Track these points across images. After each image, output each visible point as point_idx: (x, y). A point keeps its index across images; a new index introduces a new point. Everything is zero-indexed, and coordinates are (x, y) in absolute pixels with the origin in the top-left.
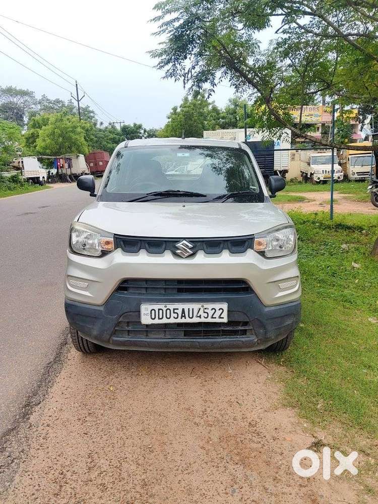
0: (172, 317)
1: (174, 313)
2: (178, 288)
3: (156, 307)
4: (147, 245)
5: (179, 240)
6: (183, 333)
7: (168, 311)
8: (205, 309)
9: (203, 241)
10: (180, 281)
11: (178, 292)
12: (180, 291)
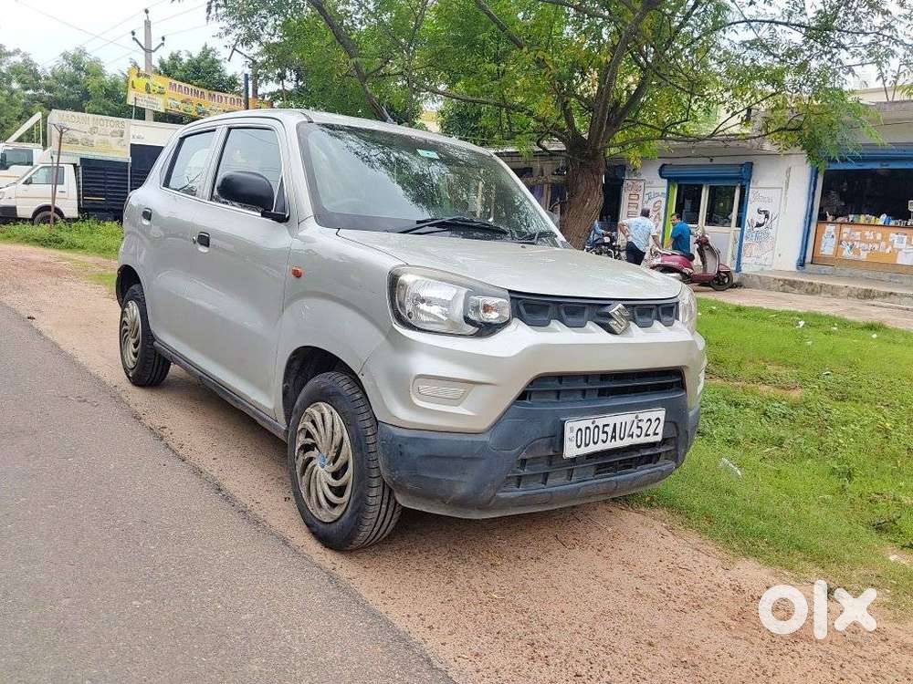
0: (600, 442)
1: (604, 432)
2: (600, 390)
3: (583, 424)
4: (563, 312)
5: (608, 302)
6: (593, 470)
7: (596, 429)
8: (640, 421)
9: (634, 306)
10: (605, 376)
11: (599, 395)
12: (603, 393)
